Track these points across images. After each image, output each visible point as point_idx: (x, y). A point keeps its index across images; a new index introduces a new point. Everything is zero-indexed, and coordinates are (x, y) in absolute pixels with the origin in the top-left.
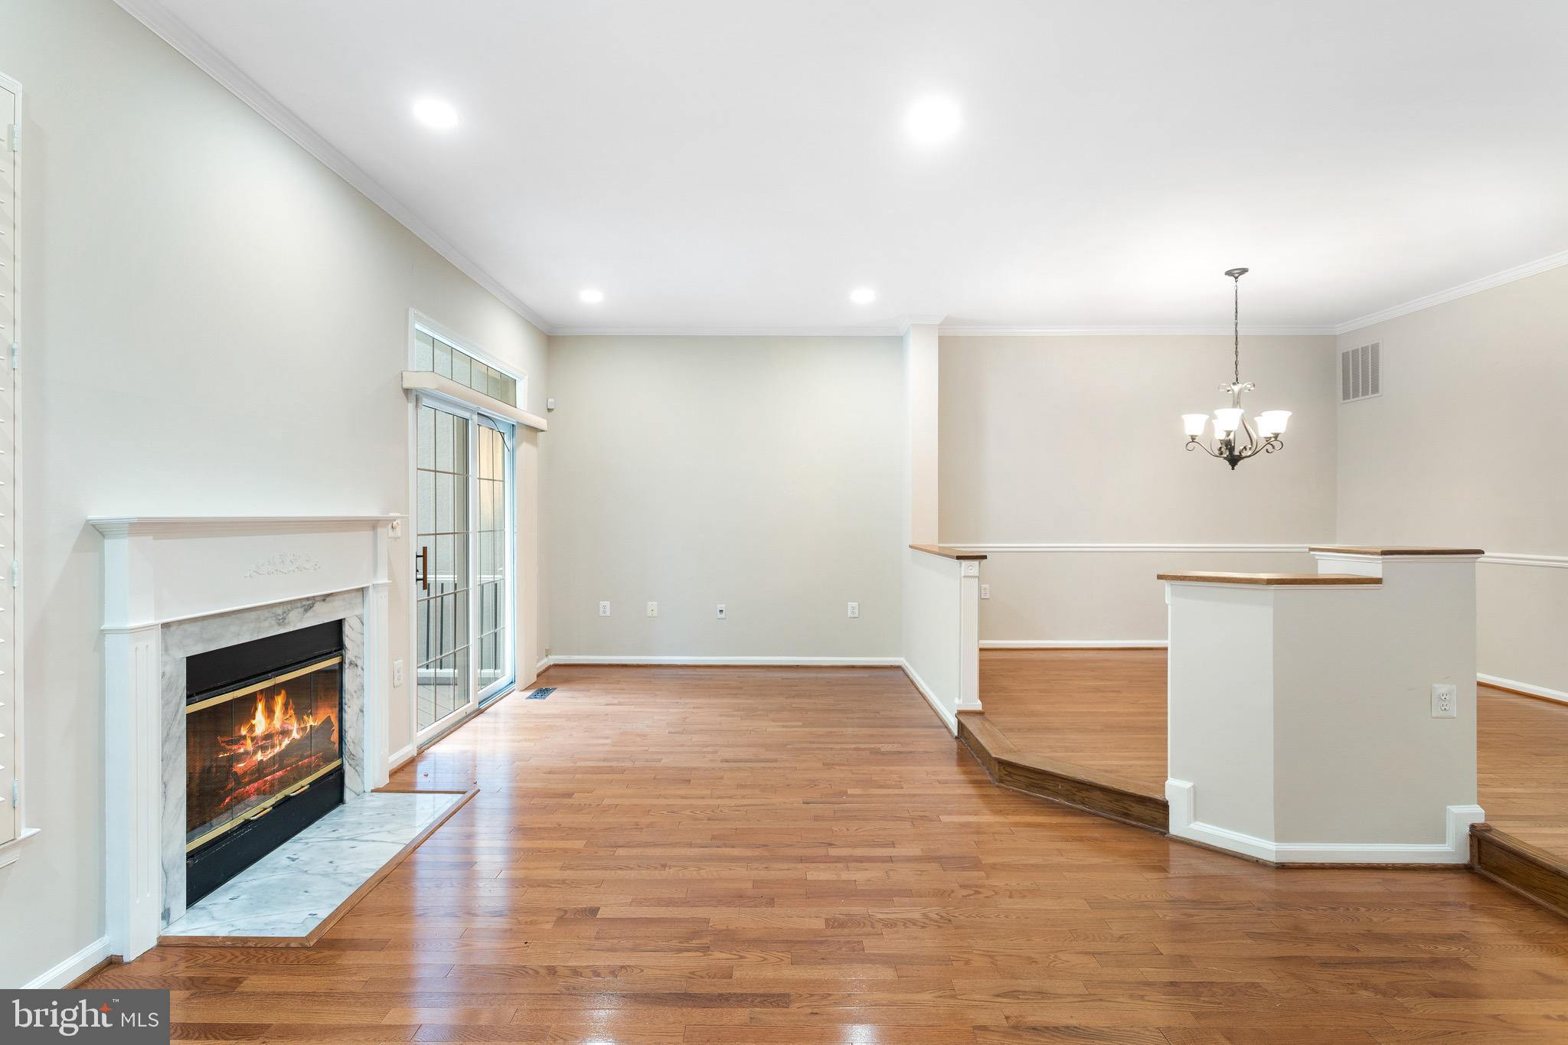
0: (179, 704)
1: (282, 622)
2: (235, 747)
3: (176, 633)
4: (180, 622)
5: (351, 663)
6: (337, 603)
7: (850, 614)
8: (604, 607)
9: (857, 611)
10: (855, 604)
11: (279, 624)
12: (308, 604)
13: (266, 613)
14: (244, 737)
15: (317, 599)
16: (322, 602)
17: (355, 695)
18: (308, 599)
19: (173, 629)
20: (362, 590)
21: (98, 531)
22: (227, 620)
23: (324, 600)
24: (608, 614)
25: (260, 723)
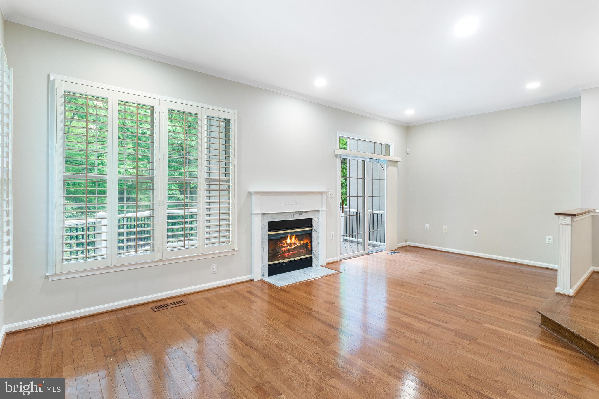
0: (267, 231)
1: (293, 217)
2: (282, 245)
3: (266, 216)
4: (267, 214)
5: (314, 230)
6: (310, 214)
7: (547, 242)
8: (427, 226)
9: (552, 241)
10: (551, 237)
11: (292, 217)
12: (301, 213)
13: (288, 214)
14: (284, 243)
15: (303, 212)
16: (305, 213)
17: (316, 239)
18: (301, 212)
19: (265, 215)
20: (319, 211)
21: (250, 194)
22: (278, 214)
23: (306, 213)
24: (428, 229)
25: (289, 241)
